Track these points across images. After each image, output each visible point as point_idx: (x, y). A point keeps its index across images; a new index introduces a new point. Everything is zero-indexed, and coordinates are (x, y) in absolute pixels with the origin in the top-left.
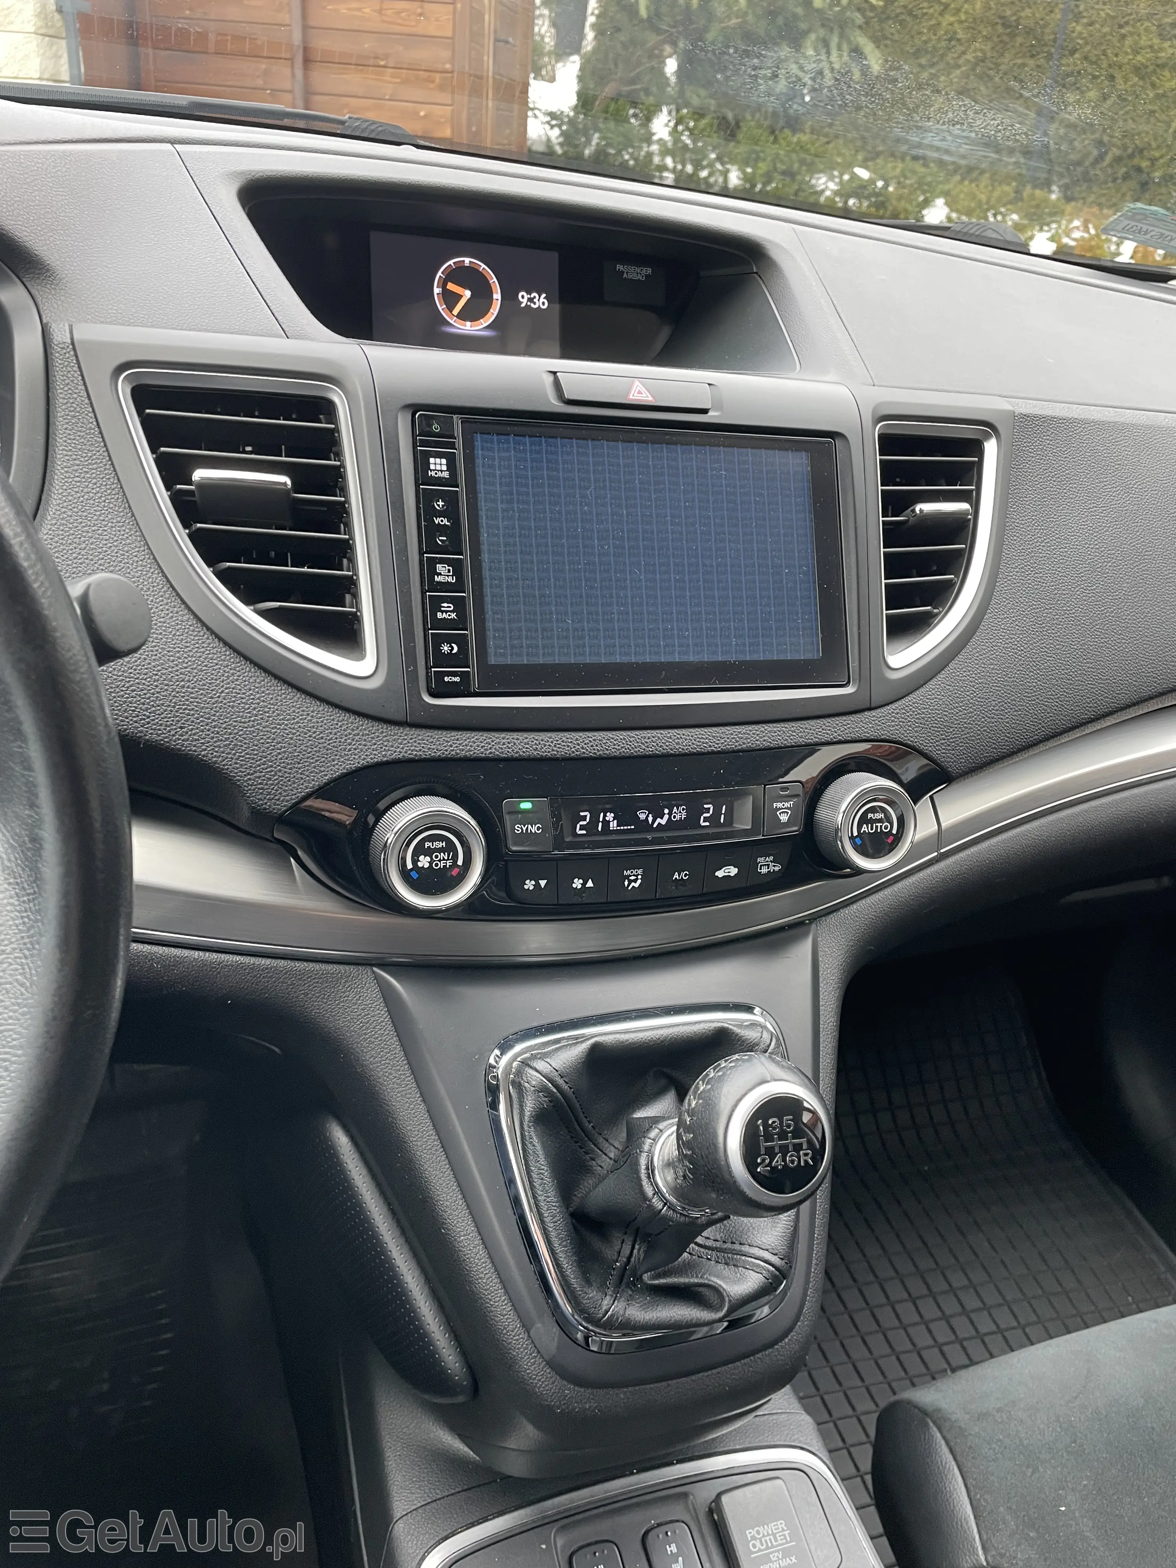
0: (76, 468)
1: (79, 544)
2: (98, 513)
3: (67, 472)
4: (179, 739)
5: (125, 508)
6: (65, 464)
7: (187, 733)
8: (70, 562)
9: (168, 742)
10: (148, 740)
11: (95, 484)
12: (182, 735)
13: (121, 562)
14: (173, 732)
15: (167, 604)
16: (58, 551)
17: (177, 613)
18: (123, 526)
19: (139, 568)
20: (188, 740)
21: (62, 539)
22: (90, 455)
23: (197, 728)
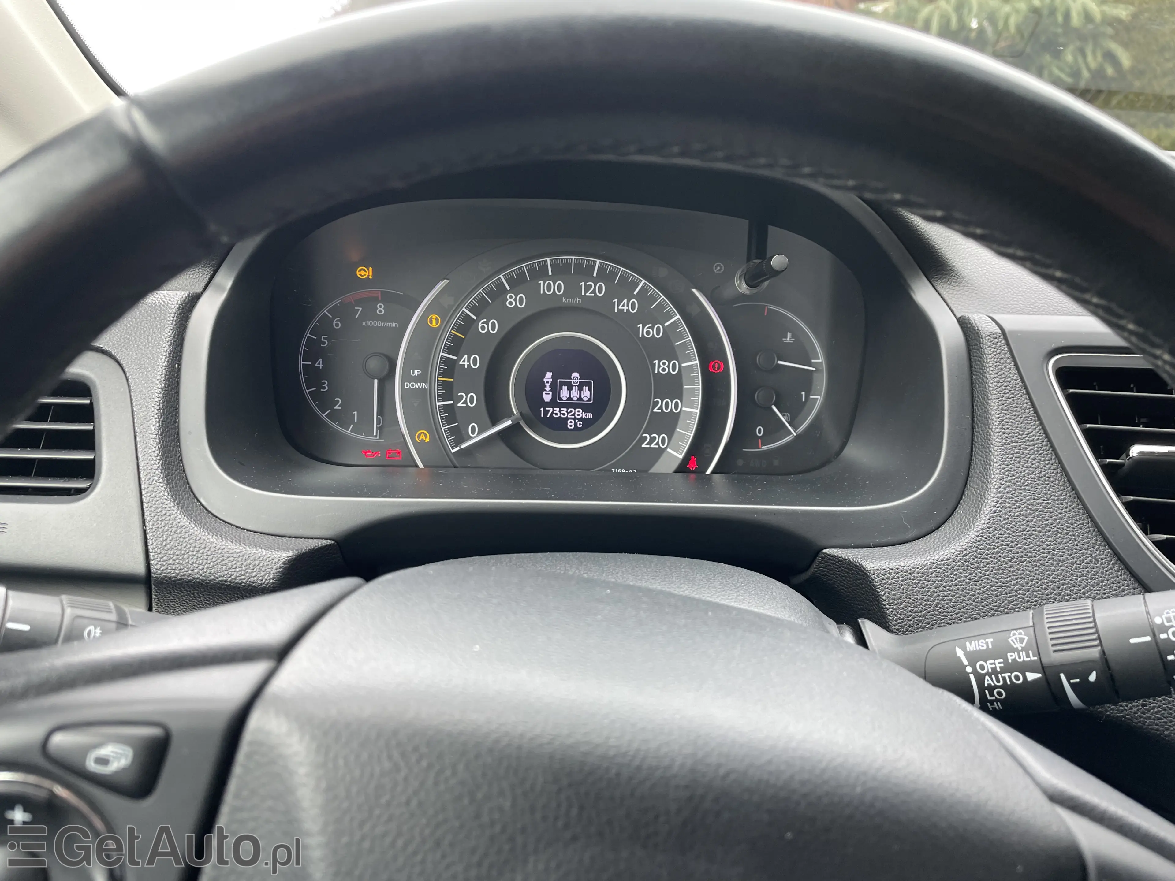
0: (1014, 444)
1: (1026, 517)
2: (1039, 487)
3: (1006, 448)
4: (1141, 717)
5: (1064, 482)
6: (1004, 441)
7: (1149, 711)
8: (1020, 534)
9: (1129, 719)
10: (1109, 716)
11: (1034, 459)
12: (1144, 713)
13: (1067, 534)
14: (1135, 710)
15: (1117, 577)
16: (1007, 523)
17: (1128, 586)
18: (1064, 499)
19: (1086, 541)
20: (1149, 718)
21: (1010, 511)
22: (1026, 432)
23: (1159, 707)
